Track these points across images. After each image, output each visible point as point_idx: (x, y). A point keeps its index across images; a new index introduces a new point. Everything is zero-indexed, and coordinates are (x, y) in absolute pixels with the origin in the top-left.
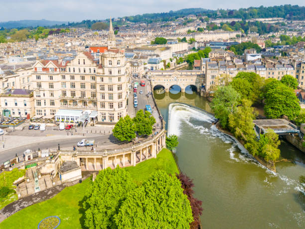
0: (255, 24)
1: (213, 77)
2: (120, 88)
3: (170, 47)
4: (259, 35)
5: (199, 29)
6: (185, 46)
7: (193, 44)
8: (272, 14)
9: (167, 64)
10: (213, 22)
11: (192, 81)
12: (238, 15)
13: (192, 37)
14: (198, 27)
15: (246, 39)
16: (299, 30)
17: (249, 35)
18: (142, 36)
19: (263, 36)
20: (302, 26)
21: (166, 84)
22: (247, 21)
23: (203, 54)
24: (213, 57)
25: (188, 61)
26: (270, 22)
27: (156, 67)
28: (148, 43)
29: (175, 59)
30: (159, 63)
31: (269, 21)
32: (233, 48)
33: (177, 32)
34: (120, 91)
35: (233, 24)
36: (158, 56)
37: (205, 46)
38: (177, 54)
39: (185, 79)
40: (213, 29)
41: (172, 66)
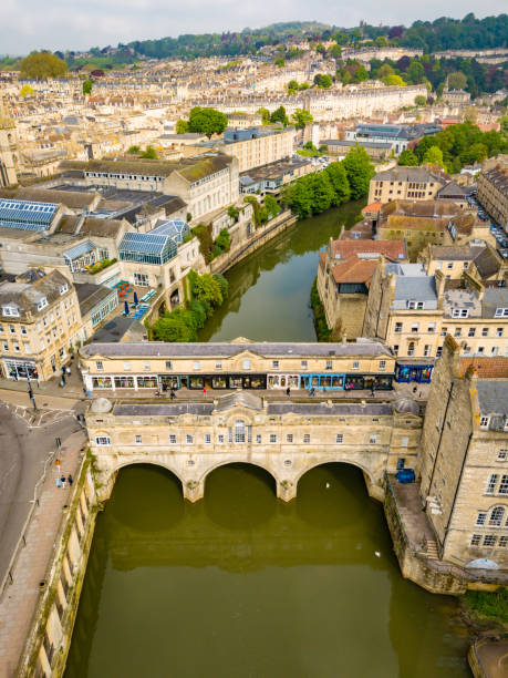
0: (457, 64)
3: (231, 158)
4: (472, 98)
5: (318, 80)
6: (283, 145)
7: (306, 130)
8: (492, 36)
9: (215, 235)
10: (352, 57)
12: (413, 39)
13: (300, 106)
14: (316, 72)
17: (445, 97)
18: (151, 102)
19: (481, 102)
21: (183, 459)
22: (438, 57)
23: (345, 173)
24: (385, 195)
25: (294, 206)
27: (158, 277)
28: (167, 128)
29: (250, 210)
30: (171, 253)
33: (260, 88)
35: (402, 65)
37: (341, 136)
38: (257, 180)
39: (298, 430)
40: (354, 81)
41: (239, 241)
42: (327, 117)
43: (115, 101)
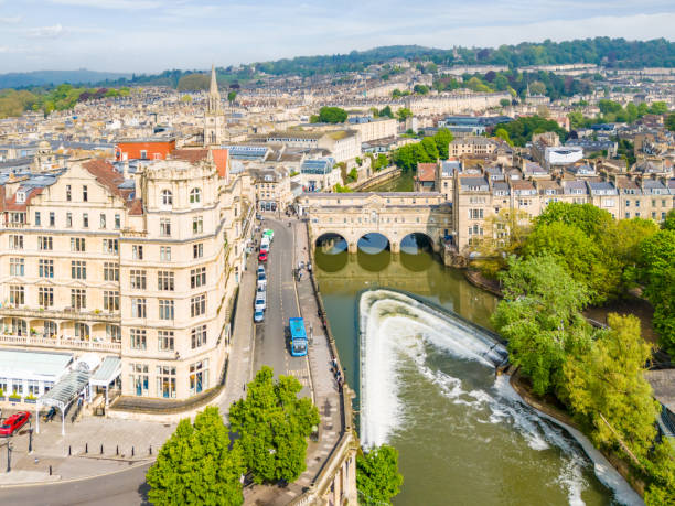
0: (539, 76)
1: (476, 214)
2: (197, 279)
3: (356, 132)
4: (552, 101)
5: (417, 89)
6: (390, 128)
7: (408, 121)
8: (570, 55)
9: (348, 172)
10: (446, 72)
11: (419, 223)
12: (498, 59)
13: (403, 106)
14: (415, 83)
15: (525, 110)
16: (636, 90)
17: (528, 101)
18: (289, 105)
19: (559, 103)
20: (640, 81)
21: (349, 230)
22: (520, 71)
23: (435, 145)
24: (460, 153)
25: (399, 163)
26: (571, 74)
27: (322, 182)
28: (303, 120)
29: (369, 160)
30: (329, 171)
31: (567, 70)
32: (502, 130)
33: (370, 94)
34: (198, 290)
35: (490, 77)
36: (326, 152)
37: (436, 125)
38: (373, 146)
39: (399, 216)
40: (448, 88)
41: (363, 177)
42: (424, 113)
43: (262, 104)
